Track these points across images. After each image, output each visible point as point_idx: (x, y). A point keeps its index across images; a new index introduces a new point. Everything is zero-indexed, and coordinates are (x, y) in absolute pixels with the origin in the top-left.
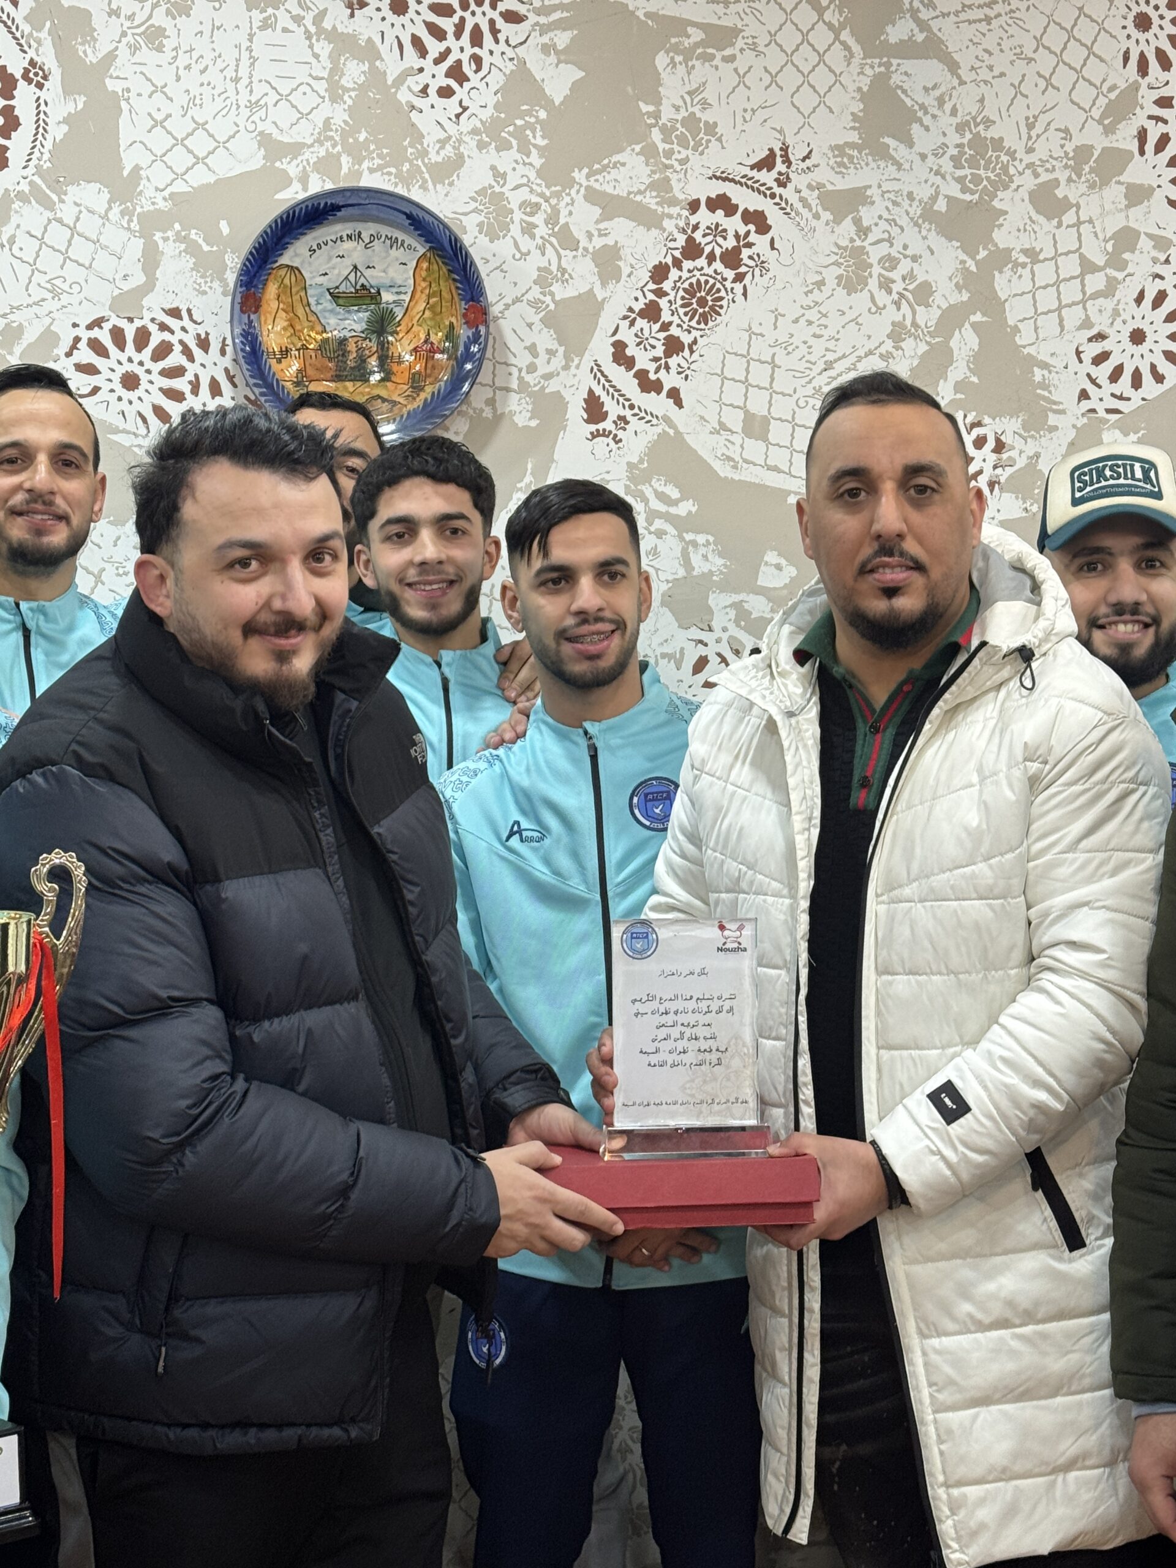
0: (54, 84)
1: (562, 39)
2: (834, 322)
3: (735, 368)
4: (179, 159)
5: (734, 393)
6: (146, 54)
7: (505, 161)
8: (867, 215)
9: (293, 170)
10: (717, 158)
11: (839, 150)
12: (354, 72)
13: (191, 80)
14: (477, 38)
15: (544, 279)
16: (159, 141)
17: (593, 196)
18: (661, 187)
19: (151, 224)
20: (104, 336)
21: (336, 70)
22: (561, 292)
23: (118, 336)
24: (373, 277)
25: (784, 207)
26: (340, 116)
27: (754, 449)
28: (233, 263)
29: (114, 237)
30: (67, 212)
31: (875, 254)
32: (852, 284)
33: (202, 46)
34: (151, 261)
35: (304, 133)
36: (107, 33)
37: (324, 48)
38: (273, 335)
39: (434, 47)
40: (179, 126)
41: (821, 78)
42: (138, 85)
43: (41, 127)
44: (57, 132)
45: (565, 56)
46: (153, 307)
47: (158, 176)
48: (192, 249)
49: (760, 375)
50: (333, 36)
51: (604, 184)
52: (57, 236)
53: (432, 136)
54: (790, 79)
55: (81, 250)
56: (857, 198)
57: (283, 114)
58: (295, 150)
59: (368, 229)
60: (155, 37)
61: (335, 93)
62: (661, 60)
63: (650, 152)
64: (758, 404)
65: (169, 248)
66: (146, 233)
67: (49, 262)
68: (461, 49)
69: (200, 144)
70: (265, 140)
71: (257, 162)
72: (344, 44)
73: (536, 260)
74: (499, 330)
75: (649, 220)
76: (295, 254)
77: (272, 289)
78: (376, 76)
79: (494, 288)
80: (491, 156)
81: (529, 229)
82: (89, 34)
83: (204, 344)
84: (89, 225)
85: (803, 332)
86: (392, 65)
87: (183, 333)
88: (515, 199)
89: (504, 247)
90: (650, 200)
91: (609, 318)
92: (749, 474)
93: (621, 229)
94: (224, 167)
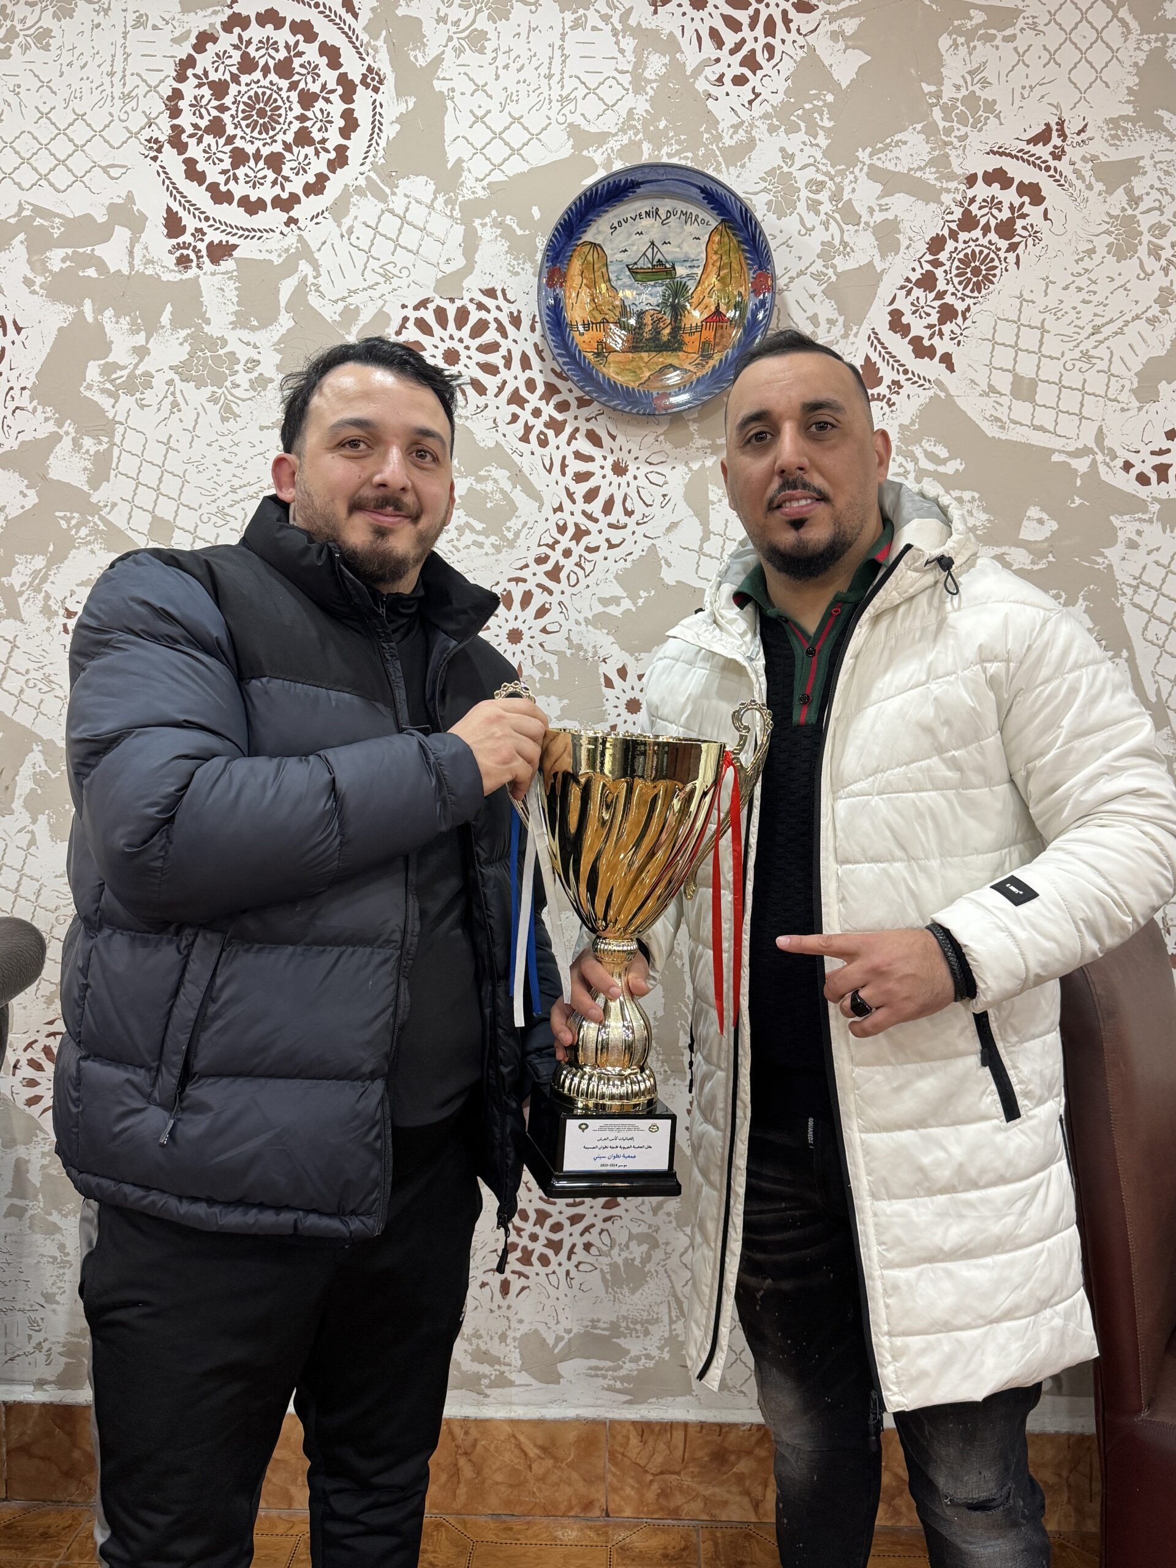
0: (388, 87)
1: (850, 26)
2: (1103, 289)
3: (1006, 333)
4: (497, 152)
5: (1003, 357)
6: (469, 56)
7: (794, 142)
8: (1139, 185)
9: (598, 157)
10: (996, 134)
11: (1114, 123)
12: (656, 64)
13: (509, 78)
14: (770, 28)
15: (827, 252)
16: (479, 135)
17: (875, 174)
18: (940, 163)
19: (471, 211)
20: (428, 315)
21: (640, 64)
22: (842, 264)
23: (441, 314)
24: (669, 253)
25: (1059, 179)
26: (642, 105)
27: (1022, 410)
28: (541, 243)
29: (439, 224)
30: (398, 203)
31: (1145, 222)
32: (1121, 252)
33: (520, 47)
34: (470, 244)
35: (609, 123)
36: (435, 37)
37: (629, 43)
38: (577, 311)
39: (730, 38)
40: (498, 122)
41: (1097, 56)
42: (462, 85)
43: (376, 126)
44: (390, 131)
45: (853, 42)
46: (472, 288)
47: (478, 167)
48: (507, 233)
49: (1029, 340)
50: (638, 32)
51: (886, 162)
52: (389, 224)
53: (726, 120)
54: (1068, 56)
55: (410, 237)
56: (1132, 168)
57: (592, 107)
58: (602, 138)
59: (665, 206)
60: (477, 40)
61: (638, 85)
62: (944, 42)
63: (930, 131)
64: (1026, 367)
65: (487, 233)
66: (466, 221)
67: (383, 249)
68: (755, 39)
69: (515, 135)
70: (573, 131)
71: (566, 151)
72: (648, 39)
73: (820, 235)
74: (784, 304)
75: (926, 194)
76: (598, 231)
77: (576, 265)
78: (676, 68)
79: (780, 260)
80: (781, 139)
81: (814, 206)
82: (419, 40)
83: (516, 321)
84: (417, 214)
85: (1073, 298)
86: (691, 57)
87: (498, 312)
88: (802, 178)
89: (791, 224)
90: (930, 176)
91: (887, 288)
92: (1015, 434)
93: (900, 204)
94: (538, 156)
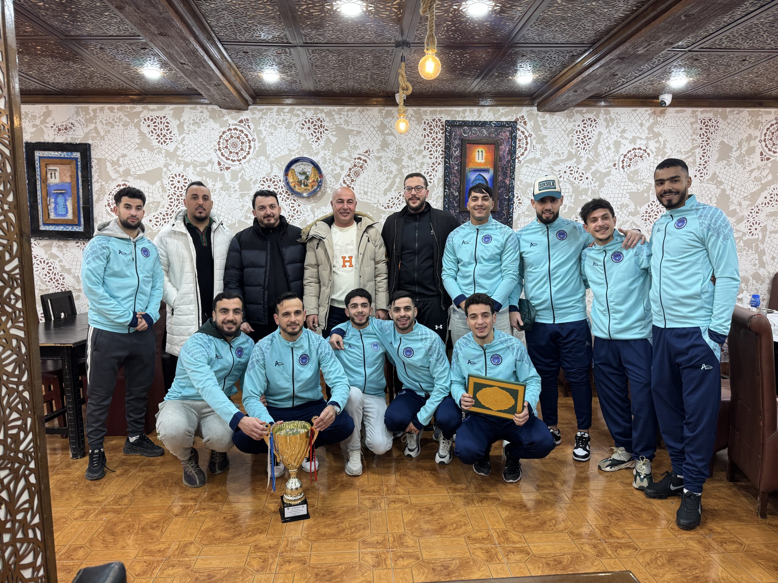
0: (257, 141)
1: (334, 133)
2: (377, 177)
3: (362, 184)
4: (276, 153)
5: (362, 188)
6: (270, 136)
7: (326, 152)
8: (382, 160)
9: (293, 154)
10: (359, 151)
11: (378, 150)
12: (302, 139)
13: (277, 140)
14: (321, 133)
15: (332, 170)
16: (273, 150)
17: (339, 157)
18: (350, 156)
19: (272, 162)
20: (265, 180)
21: (300, 138)
22: (335, 172)
23: (267, 180)
24: (305, 170)
25: (369, 159)
26: (300, 145)
27: (365, 197)
28: (284, 168)
29: (266, 164)
30: (259, 161)
31: (384, 166)
32: (380, 171)
33: (279, 135)
34: (272, 168)
35: (295, 148)
36: (264, 133)
37: (297, 135)
38: (291, 180)
39: (314, 135)
40: (276, 147)
41: (375, 139)
42: (269, 141)
43: (255, 148)
44: (257, 149)
45: (335, 136)
46: (272, 175)
47: (273, 155)
48: (278, 166)
49: (366, 185)
50: (299, 133)
51: (341, 156)
52: (258, 164)
53: (315, 148)
54: (370, 139)
55: (261, 167)
56: (381, 157)
57: (292, 145)
58: (294, 151)
59: (304, 163)
60: (272, 134)
61: (299, 142)
62: (350, 136)
63: (348, 150)
64: (366, 190)
65: (274, 166)
66: (271, 164)
67: (257, 168)
68: (319, 135)
69: (279, 150)
70: (289, 149)
71: (287, 152)
72: (301, 134)
73: (331, 168)
74: (325, 178)
75: (348, 161)
76: (293, 167)
77: (290, 172)
78: (306, 139)
79: (324, 172)
80: (324, 151)
81: (330, 163)
82: (262, 134)
83: (280, 181)
84: (262, 162)
85: (372, 178)
86: (308, 138)
87: (277, 179)
88: (327, 158)
89: (326, 166)
90: (348, 158)
91: (343, 176)
92: (365, 200)
93: (344, 163)
94: (283, 153)
